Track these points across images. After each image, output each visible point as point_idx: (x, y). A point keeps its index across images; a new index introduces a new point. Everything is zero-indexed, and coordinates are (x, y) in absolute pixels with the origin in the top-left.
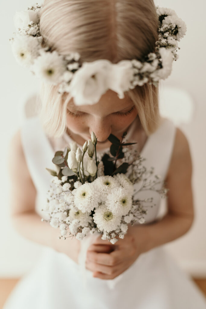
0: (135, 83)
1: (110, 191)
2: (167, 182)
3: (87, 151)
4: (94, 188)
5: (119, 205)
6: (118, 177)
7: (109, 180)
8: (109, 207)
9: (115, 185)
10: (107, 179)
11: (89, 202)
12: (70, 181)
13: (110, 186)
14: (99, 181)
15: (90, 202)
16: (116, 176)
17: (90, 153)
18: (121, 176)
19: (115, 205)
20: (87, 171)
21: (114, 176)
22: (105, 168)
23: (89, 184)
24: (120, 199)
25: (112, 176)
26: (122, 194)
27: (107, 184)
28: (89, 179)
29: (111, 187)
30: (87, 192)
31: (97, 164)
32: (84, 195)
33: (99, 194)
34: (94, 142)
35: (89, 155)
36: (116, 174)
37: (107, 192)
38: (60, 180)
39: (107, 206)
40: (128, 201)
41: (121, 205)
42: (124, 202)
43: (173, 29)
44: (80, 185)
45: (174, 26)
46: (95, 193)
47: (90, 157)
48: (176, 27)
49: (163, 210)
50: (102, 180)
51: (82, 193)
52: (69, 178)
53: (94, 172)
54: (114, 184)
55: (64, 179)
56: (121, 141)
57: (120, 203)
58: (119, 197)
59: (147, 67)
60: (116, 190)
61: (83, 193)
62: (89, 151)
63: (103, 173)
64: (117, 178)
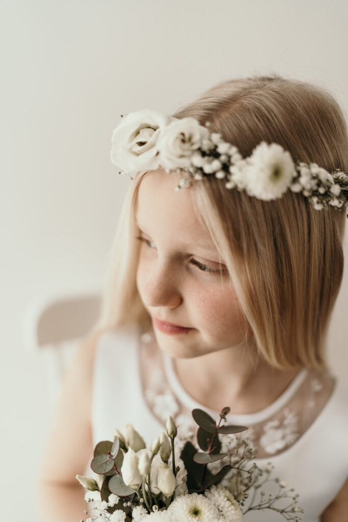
3: (159, 452)
6: (214, 496)
7: (198, 505)
9: (211, 516)
10: (194, 501)
12: (125, 505)
13: (201, 518)
14: (181, 506)
16: (210, 493)
17: (164, 456)
20: (158, 488)
21: (206, 493)
23: (160, 514)
25: (202, 493)
27: (196, 512)
28: (159, 502)
31: (175, 471)
34: (171, 434)
35: (162, 458)
36: (209, 488)
38: (104, 502)
44: (143, 514)
47: (163, 461)
50: (185, 505)
52: (123, 499)
53: (171, 490)
54: (208, 514)
55: (113, 500)
56: (217, 424)
62: (162, 453)
63: (185, 486)
64: (213, 498)
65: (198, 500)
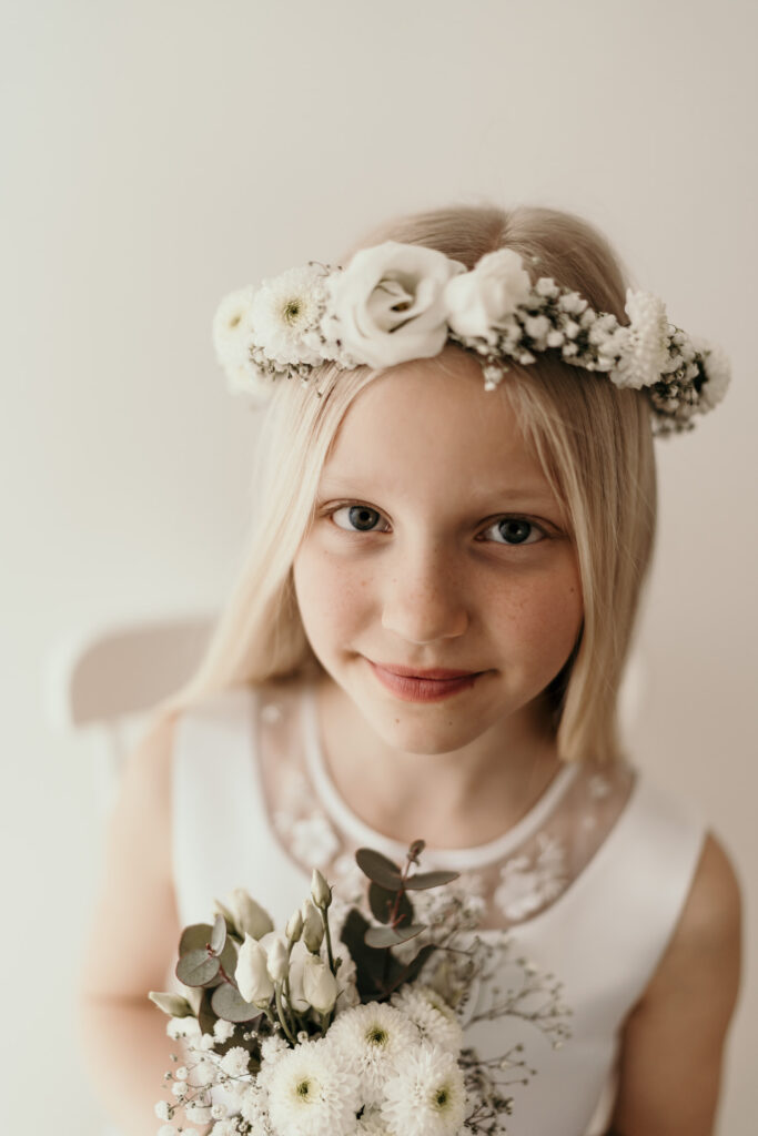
1: (393, 1064)
3: (303, 936)
4: (337, 1063)
5: (431, 1113)
6: (408, 1003)
7: (381, 1022)
8: (396, 1123)
9: (406, 1040)
10: (373, 1017)
11: (324, 1119)
12: (246, 1037)
13: (387, 1045)
14: (349, 1030)
15: (331, 1117)
16: (401, 998)
17: (312, 941)
18: (416, 997)
19: (414, 1118)
20: (305, 1001)
21: (393, 1000)
22: (358, 972)
23: (313, 1047)
24: (432, 1094)
25: (385, 1000)
26: (435, 1072)
27: (378, 1036)
28: (309, 1025)
29: (394, 1051)
30: (316, 1079)
31: (334, 966)
32: (304, 1090)
33: (356, 1082)
34: (321, 902)
35: (308, 946)
36: (398, 990)
37: (382, 1070)
38: (207, 1036)
39: (388, 1123)
40: (454, 1091)
41: (437, 1114)
42: (442, 1099)
44: (282, 1051)
46: (344, 1080)
47: (311, 951)
50: (357, 1026)
51: (295, 1085)
52: (241, 1028)
53: (328, 1001)
54: (401, 1036)
55: (223, 1030)
56: (403, 872)
57: (432, 1106)
58: (427, 1086)
60: (412, 1064)
61: (301, 1083)
62: (308, 936)
63: (354, 991)
64: (406, 1008)
65: (379, 1014)
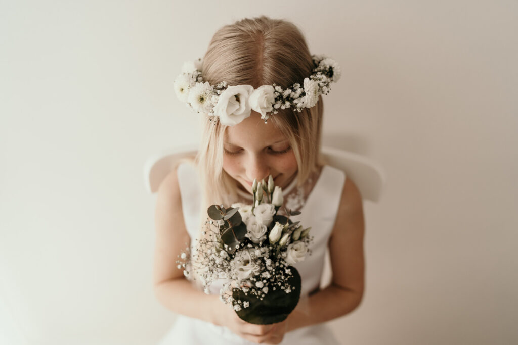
0: (277, 106)
2: (331, 242)
43: (327, 69)
45: (328, 67)
48: (331, 68)
49: (326, 281)
59: (288, 92)
